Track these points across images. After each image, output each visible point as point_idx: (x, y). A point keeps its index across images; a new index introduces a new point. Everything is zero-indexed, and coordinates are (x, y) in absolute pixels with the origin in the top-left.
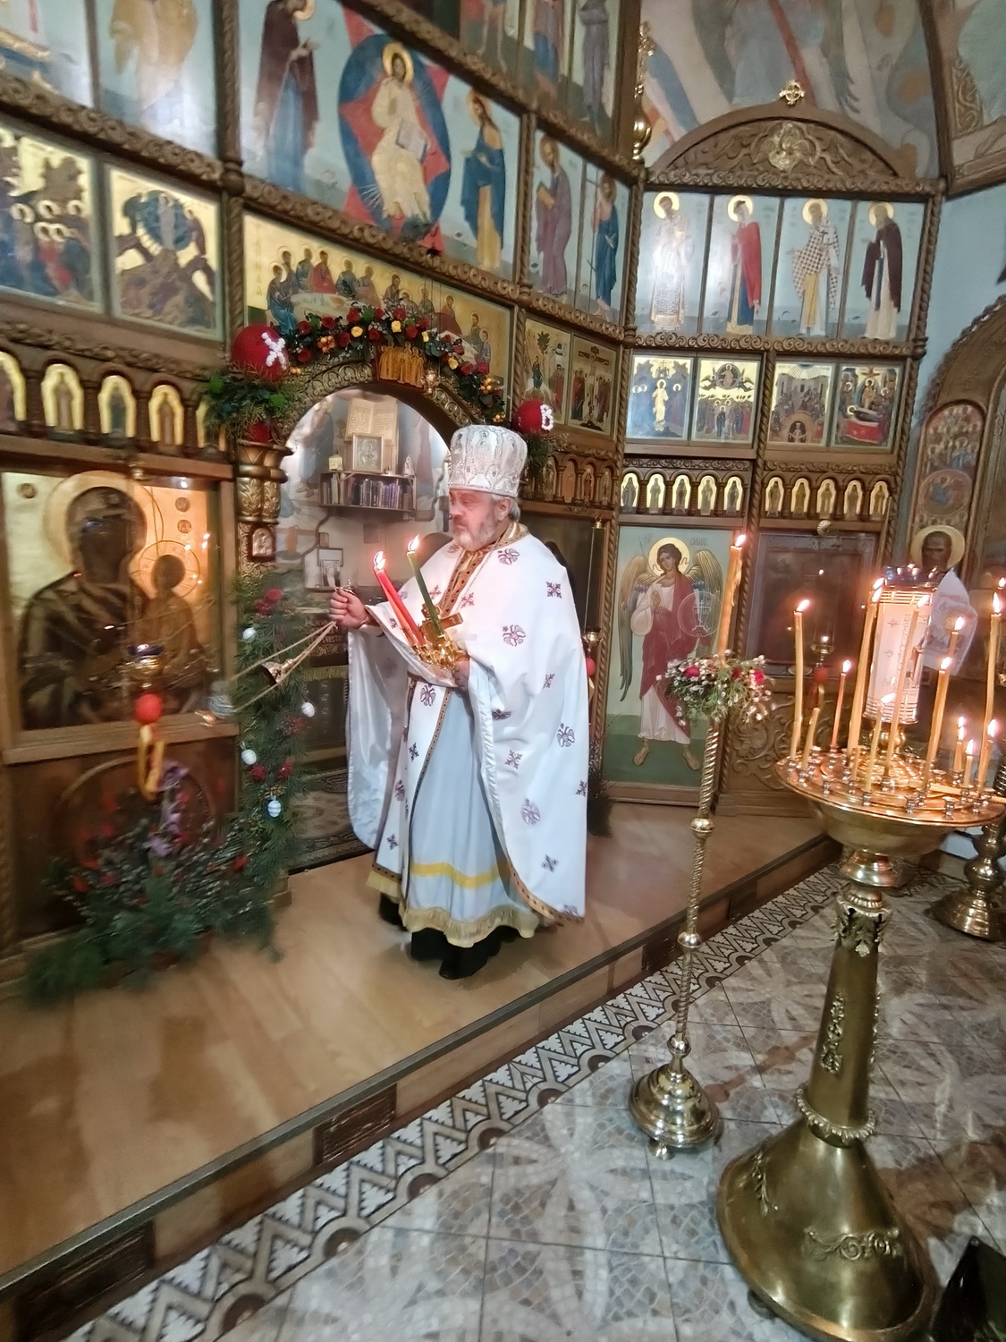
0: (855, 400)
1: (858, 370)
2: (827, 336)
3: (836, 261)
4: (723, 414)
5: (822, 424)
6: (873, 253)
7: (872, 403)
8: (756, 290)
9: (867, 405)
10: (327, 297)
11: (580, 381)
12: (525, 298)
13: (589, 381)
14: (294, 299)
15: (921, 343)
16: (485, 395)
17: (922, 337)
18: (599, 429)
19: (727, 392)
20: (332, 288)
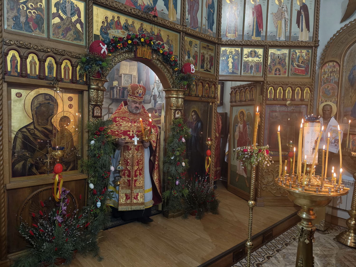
0: (296, 61)
1: (297, 51)
2: (286, 40)
3: (287, 16)
4: (252, 66)
5: (286, 69)
6: (299, 13)
7: (302, 62)
8: (261, 25)
9: (300, 62)
10: (119, 31)
11: (203, 56)
12: (184, 30)
13: (206, 56)
14: (109, 32)
15: (317, 42)
16: (172, 62)
17: (317, 40)
18: (210, 72)
19: (253, 59)
20: (121, 28)
